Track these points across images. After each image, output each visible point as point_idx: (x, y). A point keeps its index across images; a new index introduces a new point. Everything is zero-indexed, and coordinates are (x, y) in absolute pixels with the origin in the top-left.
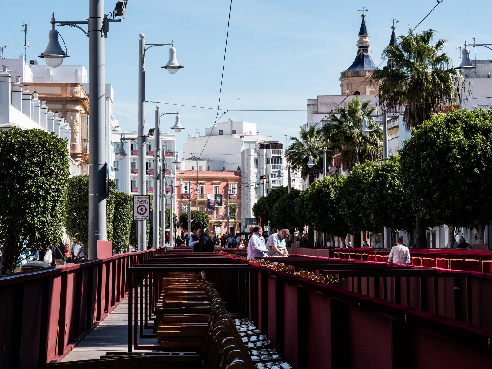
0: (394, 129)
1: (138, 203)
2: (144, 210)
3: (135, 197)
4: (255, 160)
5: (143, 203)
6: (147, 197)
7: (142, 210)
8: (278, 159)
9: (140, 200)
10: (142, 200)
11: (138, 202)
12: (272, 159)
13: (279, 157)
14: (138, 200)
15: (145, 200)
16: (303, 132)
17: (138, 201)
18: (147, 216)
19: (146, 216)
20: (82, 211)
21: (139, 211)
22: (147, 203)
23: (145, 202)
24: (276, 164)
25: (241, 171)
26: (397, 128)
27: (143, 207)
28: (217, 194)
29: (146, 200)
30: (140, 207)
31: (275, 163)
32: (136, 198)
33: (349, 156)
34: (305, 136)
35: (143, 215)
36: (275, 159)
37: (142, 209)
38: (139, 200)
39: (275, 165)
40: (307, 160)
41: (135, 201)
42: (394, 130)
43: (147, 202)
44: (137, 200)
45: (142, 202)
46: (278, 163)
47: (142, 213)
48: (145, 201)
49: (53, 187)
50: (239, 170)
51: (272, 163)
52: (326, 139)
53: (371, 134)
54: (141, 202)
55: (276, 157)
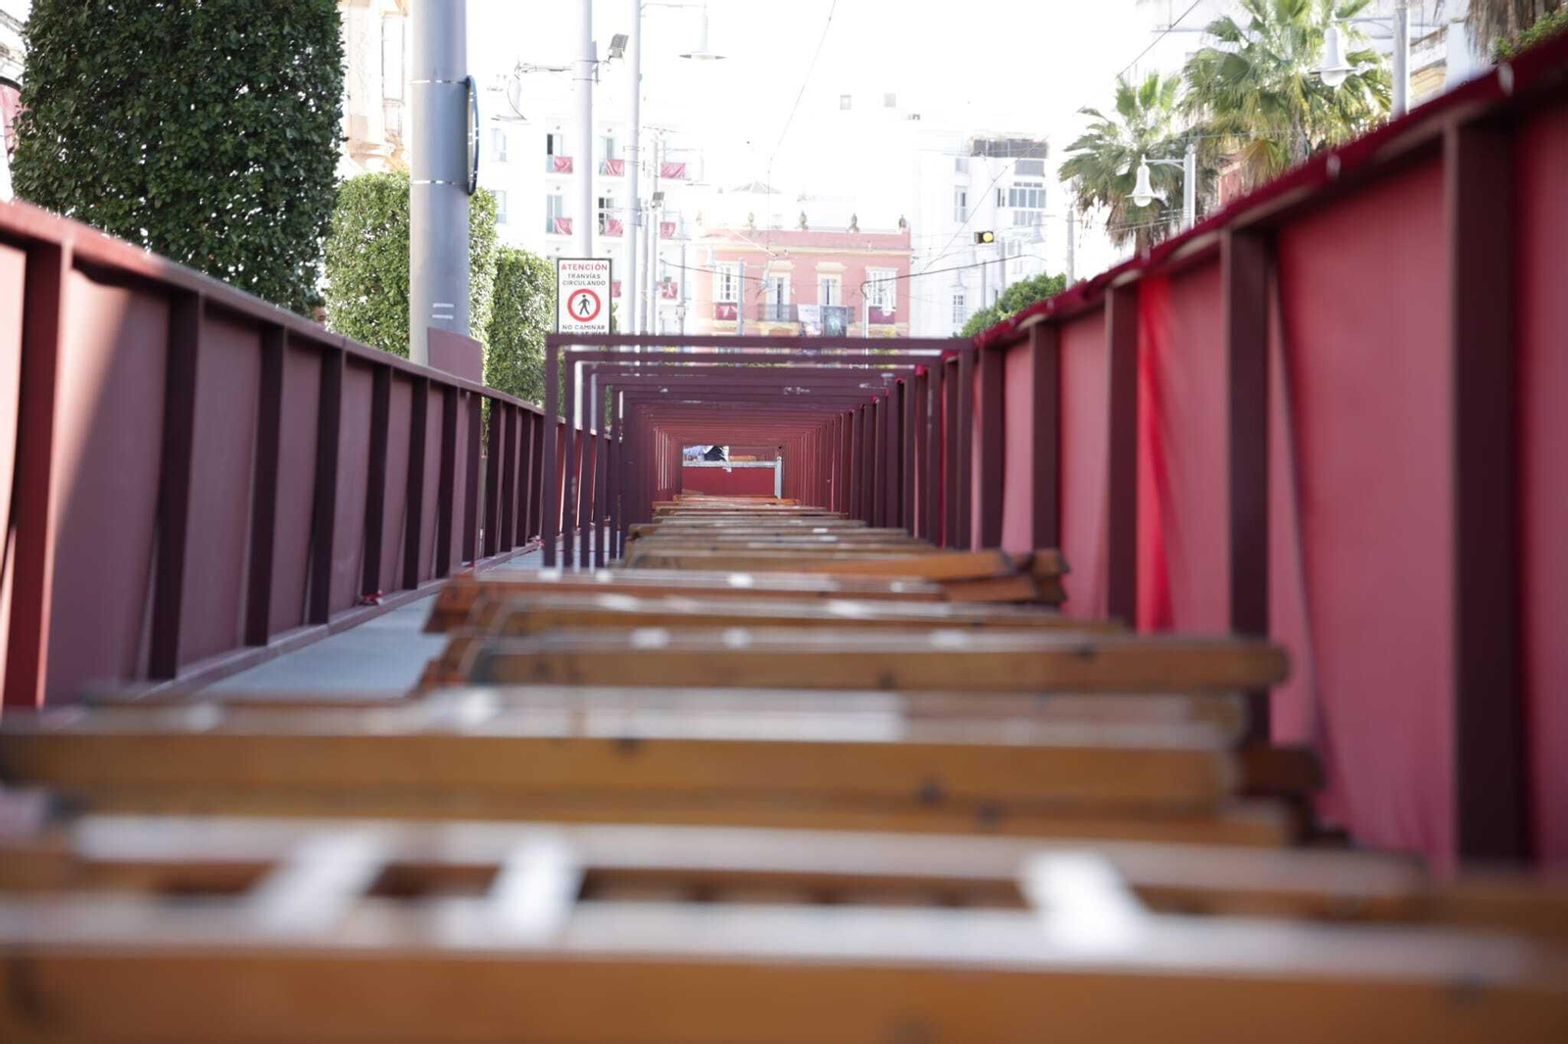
0: (1431, 71)
1: (571, 283)
2: (592, 308)
3: (561, 263)
4: (956, 194)
5: (589, 283)
6: (601, 263)
7: (585, 306)
8: (1033, 193)
9: (580, 272)
10: (585, 272)
11: (573, 280)
12: (1012, 192)
13: (1037, 185)
14: (572, 272)
15: (595, 272)
16: (1122, 87)
17: (573, 276)
18: (603, 327)
19: (599, 327)
20: (386, 290)
21: (577, 307)
22: (603, 283)
23: (594, 280)
24: (1027, 209)
25: (910, 229)
26: (1439, 70)
27: (589, 297)
28: (831, 304)
29: (600, 272)
30: (579, 298)
31: (1023, 205)
32: (564, 267)
33: (1275, 158)
34: (1126, 102)
35: (587, 323)
36: (1023, 193)
37: (584, 301)
38: (576, 273)
39: (1023, 213)
40: (1129, 180)
41: (564, 275)
42: (1433, 73)
43: (600, 280)
44: (567, 271)
45: (586, 280)
46: (1032, 205)
47: (584, 315)
48: (594, 277)
49: (290, 134)
50: (904, 226)
51: (1012, 204)
52: (1197, 103)
53: (1351, 84)
54: (582, 279)
55: (1027, 185)
